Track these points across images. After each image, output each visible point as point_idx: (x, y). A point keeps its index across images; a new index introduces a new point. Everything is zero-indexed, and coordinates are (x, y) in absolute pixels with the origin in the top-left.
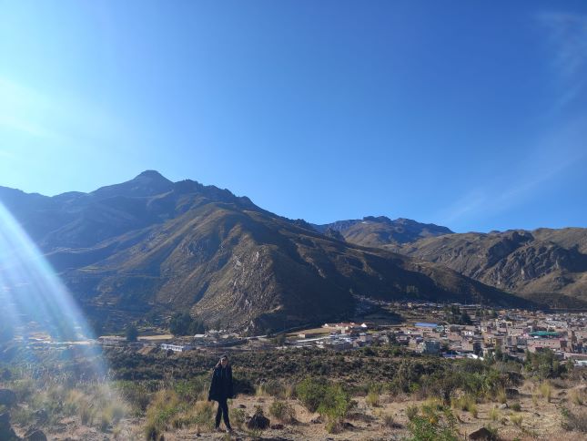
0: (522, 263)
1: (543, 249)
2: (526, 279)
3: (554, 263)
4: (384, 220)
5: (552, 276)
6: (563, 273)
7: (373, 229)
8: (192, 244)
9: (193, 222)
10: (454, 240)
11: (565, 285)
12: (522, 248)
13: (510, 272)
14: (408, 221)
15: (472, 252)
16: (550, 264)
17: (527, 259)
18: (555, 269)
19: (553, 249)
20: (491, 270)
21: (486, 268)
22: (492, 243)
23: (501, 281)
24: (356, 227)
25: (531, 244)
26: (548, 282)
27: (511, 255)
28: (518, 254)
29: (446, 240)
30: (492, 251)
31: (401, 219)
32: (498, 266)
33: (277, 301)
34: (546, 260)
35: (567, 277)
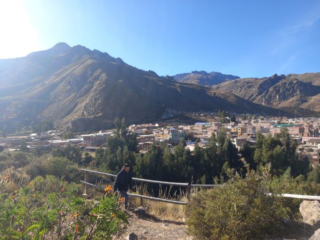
0: (278, 92)
1: (291, 83)
2: (279, 101)
3: (297, 91)
4: (203, 73)
5: (294, 98)
6: (301, 97)
7: (196, 77)
8: (70, 81)
9: (74, 68)
10: (240, 82)
11: (302, 103)
12: (278, 84)
13: (270, 97)
14: (217, 73)
15: (250, 87)
16: (294, 91)
17: (281, 89)
18: (296, 95)
19: (297, 82)
20: (260, 97)
21: (257, 96)
22: (261, 82)
23: (265, 102)
24: (187, 77)
25: (284, 81)
26: (292, 102)
27: (272, 88)
28: (276, 87)
29: (236, 82)
30: (261, 86)
31: (213, 72)
32: (263, 94)
33: (100, 110)
34: (292, 90)
35: (303, 99)
